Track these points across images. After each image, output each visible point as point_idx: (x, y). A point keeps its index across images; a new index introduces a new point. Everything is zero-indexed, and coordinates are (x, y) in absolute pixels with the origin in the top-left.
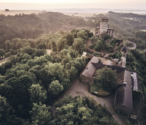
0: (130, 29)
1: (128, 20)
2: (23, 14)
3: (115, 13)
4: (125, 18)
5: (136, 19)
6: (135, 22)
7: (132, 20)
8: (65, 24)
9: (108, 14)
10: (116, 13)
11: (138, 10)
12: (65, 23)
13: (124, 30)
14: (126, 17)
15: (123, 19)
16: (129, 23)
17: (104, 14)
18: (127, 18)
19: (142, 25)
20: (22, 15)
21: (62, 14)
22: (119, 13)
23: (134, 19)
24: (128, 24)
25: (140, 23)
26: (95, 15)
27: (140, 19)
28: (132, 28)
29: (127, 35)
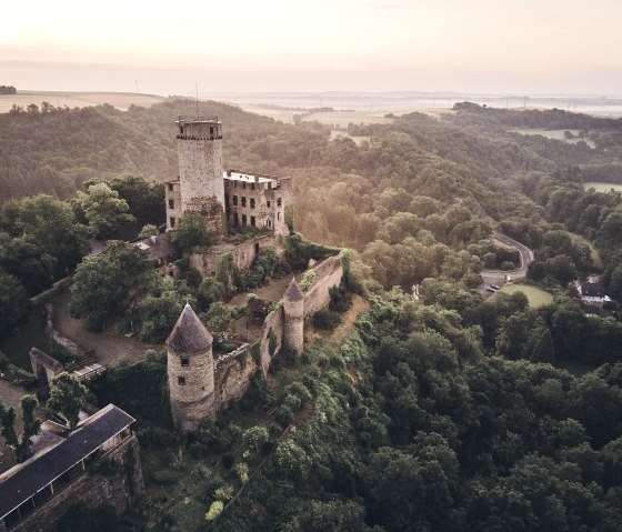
0: (537, 178)
1: (538, 138)
2: (46, 105)
3: (484, 110)
4: (524, 133)
5: (577, 137)
6: (567, 147)
7: (555, 142)
8: (234, 154)
9: (452, 112)
10: (490, 109)
11: (604, 98)
12: (235, 147)
13: (504, 183)
14: (533, 127)
15: (514, 135)
16: (538, 152)
17: (430, 115)
18: (532, 133)
19: (597, 164)
20: (40, 110)
21: (237, 110)
22: (503, 111)
23: (569, 136)
24: (535, 156)
25: (591, 152)
26: (390, 116)
27: (593, 138)
28: (545, 177)
29: (510, 210)
